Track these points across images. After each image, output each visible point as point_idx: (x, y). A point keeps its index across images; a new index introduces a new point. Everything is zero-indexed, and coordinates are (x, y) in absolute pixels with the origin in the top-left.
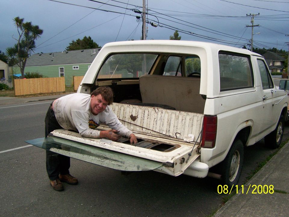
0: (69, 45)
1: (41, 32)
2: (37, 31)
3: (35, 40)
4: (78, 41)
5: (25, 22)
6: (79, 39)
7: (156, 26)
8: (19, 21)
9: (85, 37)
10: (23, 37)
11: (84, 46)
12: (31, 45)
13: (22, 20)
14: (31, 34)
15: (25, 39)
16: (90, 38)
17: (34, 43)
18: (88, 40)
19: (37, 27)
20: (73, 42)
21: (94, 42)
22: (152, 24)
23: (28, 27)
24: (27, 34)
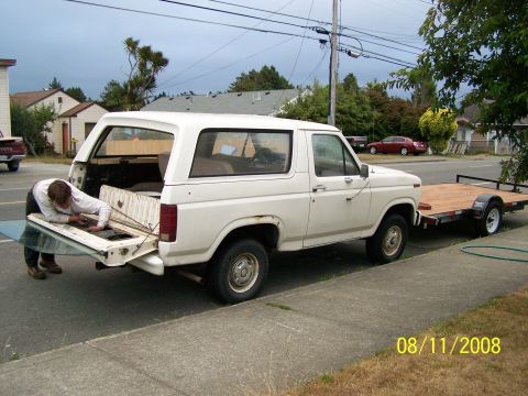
0: (235, 81)
1: (165, 62)
2: (160, 61)
3: (156, 76)
4: (253, 73)
5: (140, 46)
6: (253, 71)
7: (356, 57)
8: (131, 44)
9: (265, 67)
10: (137, 71)
11: (260, 83)
12: (150, 83)
13: (136, 43)
14: (149, 65)
15: (139, 74)
16: (273, 68)
17: (153, 80)
18: (270, 72)
19: (159, 54)
20: (243, 74)
21: (280, 75)
22: (349, 53)
23: (146, 53)
24: (142, 66)
